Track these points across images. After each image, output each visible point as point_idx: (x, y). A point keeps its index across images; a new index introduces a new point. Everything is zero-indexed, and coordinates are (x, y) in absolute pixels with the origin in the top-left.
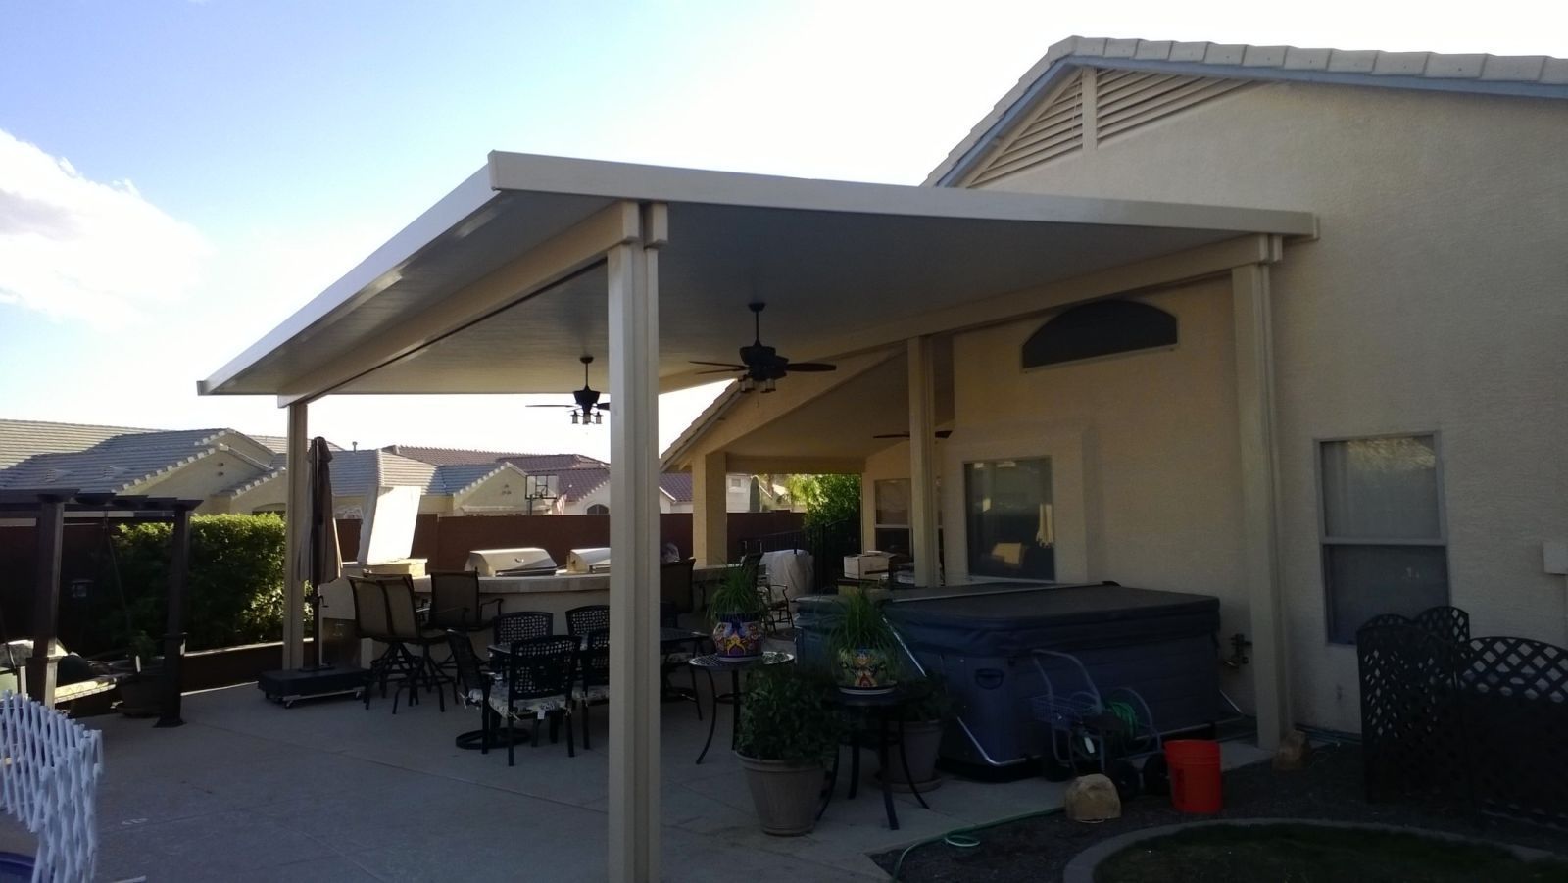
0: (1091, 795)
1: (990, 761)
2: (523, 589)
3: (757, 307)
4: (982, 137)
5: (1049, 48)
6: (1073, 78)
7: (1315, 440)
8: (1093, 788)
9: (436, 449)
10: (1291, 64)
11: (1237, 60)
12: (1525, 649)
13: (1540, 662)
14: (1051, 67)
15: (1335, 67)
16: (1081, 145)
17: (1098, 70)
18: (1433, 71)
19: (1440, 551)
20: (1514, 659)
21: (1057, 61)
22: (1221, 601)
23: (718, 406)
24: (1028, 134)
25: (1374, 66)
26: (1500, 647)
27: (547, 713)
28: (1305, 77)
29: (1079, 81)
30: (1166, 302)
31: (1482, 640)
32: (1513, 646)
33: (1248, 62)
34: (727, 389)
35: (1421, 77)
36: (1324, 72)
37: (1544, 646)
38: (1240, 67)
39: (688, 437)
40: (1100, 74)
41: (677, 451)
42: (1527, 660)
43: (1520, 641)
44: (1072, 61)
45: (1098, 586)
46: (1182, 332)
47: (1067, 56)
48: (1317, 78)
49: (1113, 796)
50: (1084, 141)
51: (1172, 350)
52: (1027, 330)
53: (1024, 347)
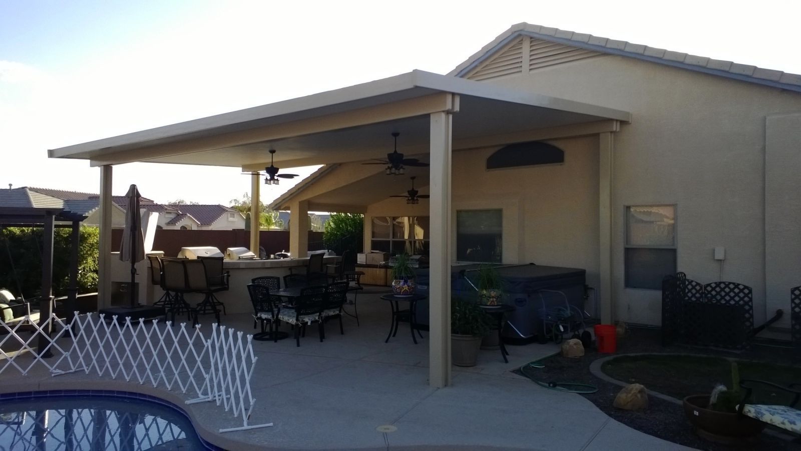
0: (575, 347)
1: (522, 335)
2: (241, 266)
3: (396, 135)
4: (474, 62)
5: (512, 26)
6: (518, 40)
7: (624, 206)
8: (575, 344)
9: (52, 190)
10: (627, 49)
11: (603, 44)
12: (732, 286)
13: (736, 290)
14: (512, 34)
15: (646, 53)
16: (521, 71)
17: (531, 38)
18: (687, 61)
19: (674, 251)
20: (727, 290)
21: (515, 32)
22: (587, 271)
23: (312, 177)
24: (495, 62)
25: (664, 56)
26: (722, 286)
27: (312, 322)
28: (633, 56)
29: (521, 42)
30: (560, 145)
31: (715, 283)
32: (727, 286)
33: (608, 46)
34: (319, 170)
35: (682, 63)
36: (642, 55)
37: (739, 285)
38: (604, 47)
39: (292, 192)
40: (532, 40)
41: (284, 199)
42: (732, 290)
43: (730, 283)
44: (523, 33)
45: (528, 265)
46: (567, 157)
47: (521, 30)
48: (638, 57)
49: (582, 347)
50: (523, 69)
51: (561, 165)
52: (489, 153)
53: (488, 160)
